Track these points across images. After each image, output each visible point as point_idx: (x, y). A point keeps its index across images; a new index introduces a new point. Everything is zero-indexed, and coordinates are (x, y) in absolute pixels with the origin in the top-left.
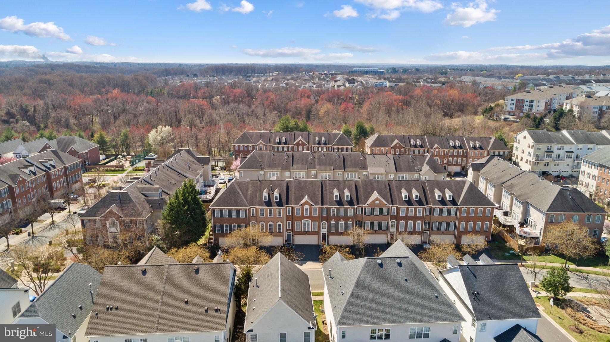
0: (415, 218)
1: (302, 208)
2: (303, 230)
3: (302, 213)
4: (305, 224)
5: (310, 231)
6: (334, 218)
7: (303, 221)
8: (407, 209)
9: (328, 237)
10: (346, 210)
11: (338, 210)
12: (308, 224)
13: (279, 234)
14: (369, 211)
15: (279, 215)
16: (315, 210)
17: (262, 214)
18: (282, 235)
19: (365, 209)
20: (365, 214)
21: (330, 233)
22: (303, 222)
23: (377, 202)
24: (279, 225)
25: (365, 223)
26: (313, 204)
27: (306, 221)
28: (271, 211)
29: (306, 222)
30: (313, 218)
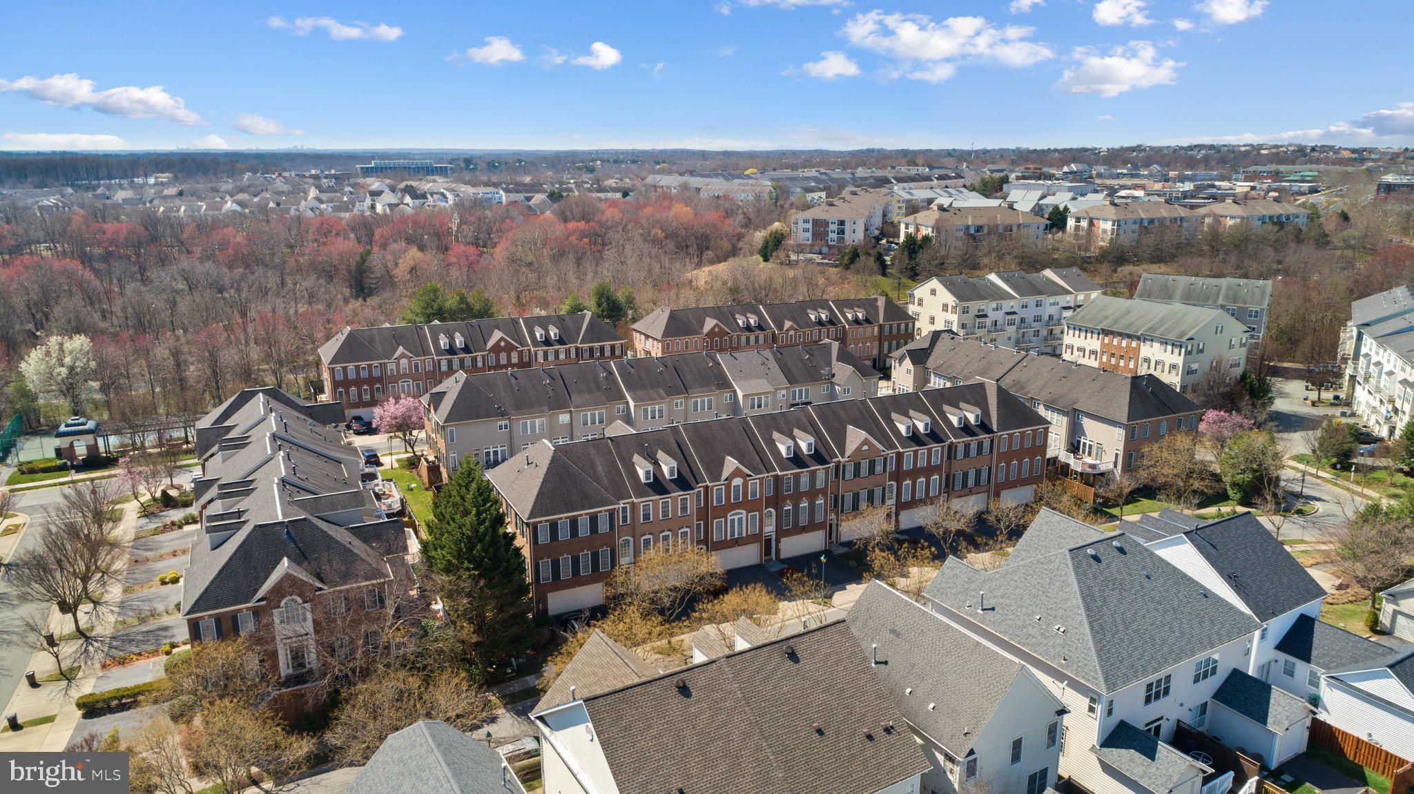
0: (928, 471)
1: (728, 486)
2: (729, 538)
3: (728, 498)
4: (733, 521)
5: (744, 535)
6: (789, 497)
7: (729, 515)
8: (916, 452)
9: (778, 542)
10: (813, 475)
11: (797, 478)
12: (740, 520)
14: (850, 469)
15: (684, 509)
16: (754, 485)
17: (646, 517)
19: (844, 466)
20: (844, 478)
21: (781, 533)
22: (729, 518)
23: (866, 447)
24: (684, 536)
25: (843, 496)
26: (749, 472)
27: (736, 514)
28: (665, 505)
29: (736, 518)
30: (749, 505)
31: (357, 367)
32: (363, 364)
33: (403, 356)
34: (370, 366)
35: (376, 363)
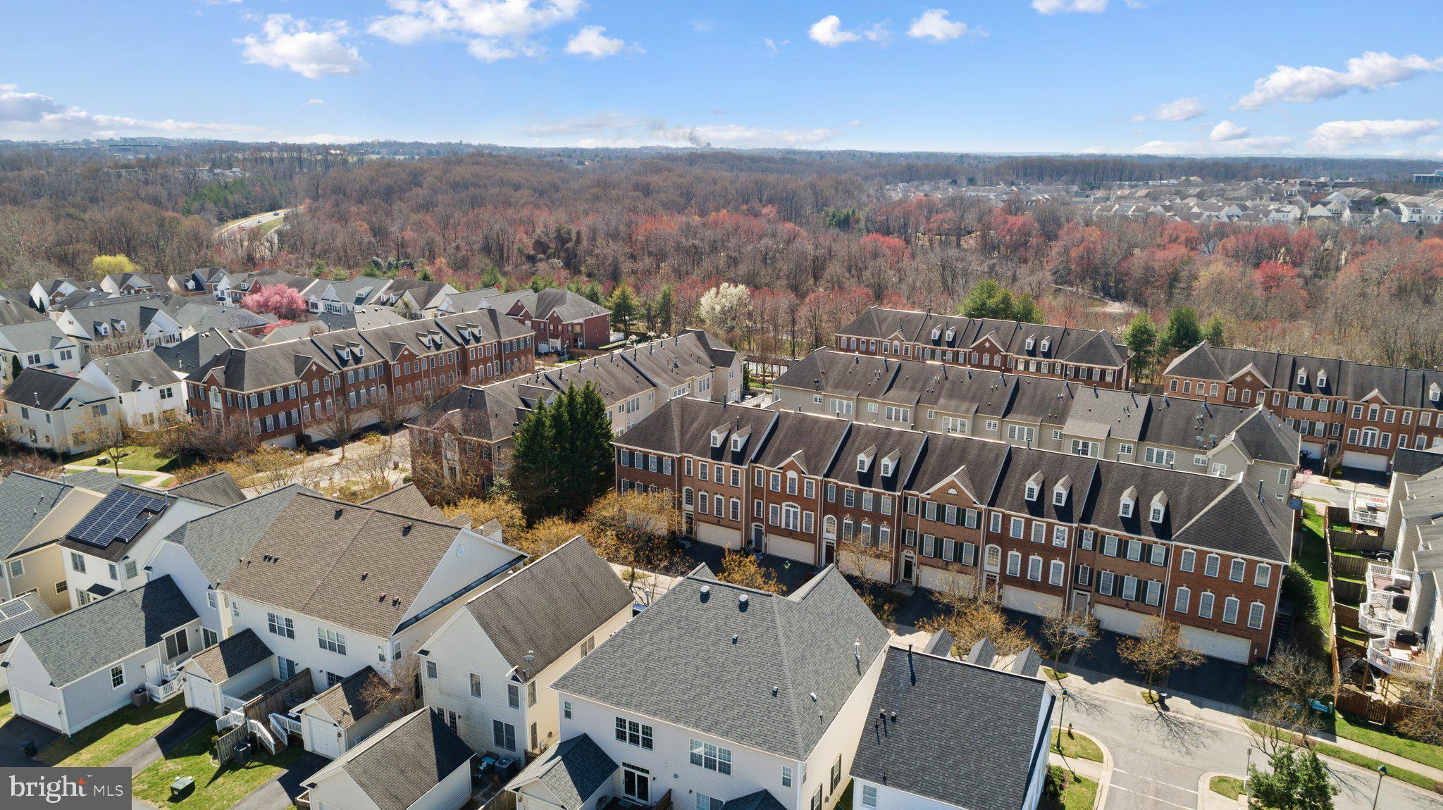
0: (1049, 551)
1: (784, 476)
2: (783, 526)
3: (784, 487)
4: (788, 511)
5: (799, 530)
6: (850, 511)
7: (784, 504)
8: (1028, 523)
10: (877, 497)
11: (859, 493)
12: (795, 513)
13: (733, 524)
14: (932, 508)
15: (735, 482)
16: (810, 487)
17: (704, 475)
18: (738, 527)
19: (924, 503)
20: (923, 516)
21: (842, 545)
22: (784, 508)
23: (952, 491)
24: (735, 504)
25: (922, 537)
26: (805, 471)
27: (791, 506)
28: (719, 470)
29: (792, 510)
30: (806, 504)
31: (858, 340)
32: (863, 338)
33: (896, 338)
34: (868, 341)
35: (873, 339)
